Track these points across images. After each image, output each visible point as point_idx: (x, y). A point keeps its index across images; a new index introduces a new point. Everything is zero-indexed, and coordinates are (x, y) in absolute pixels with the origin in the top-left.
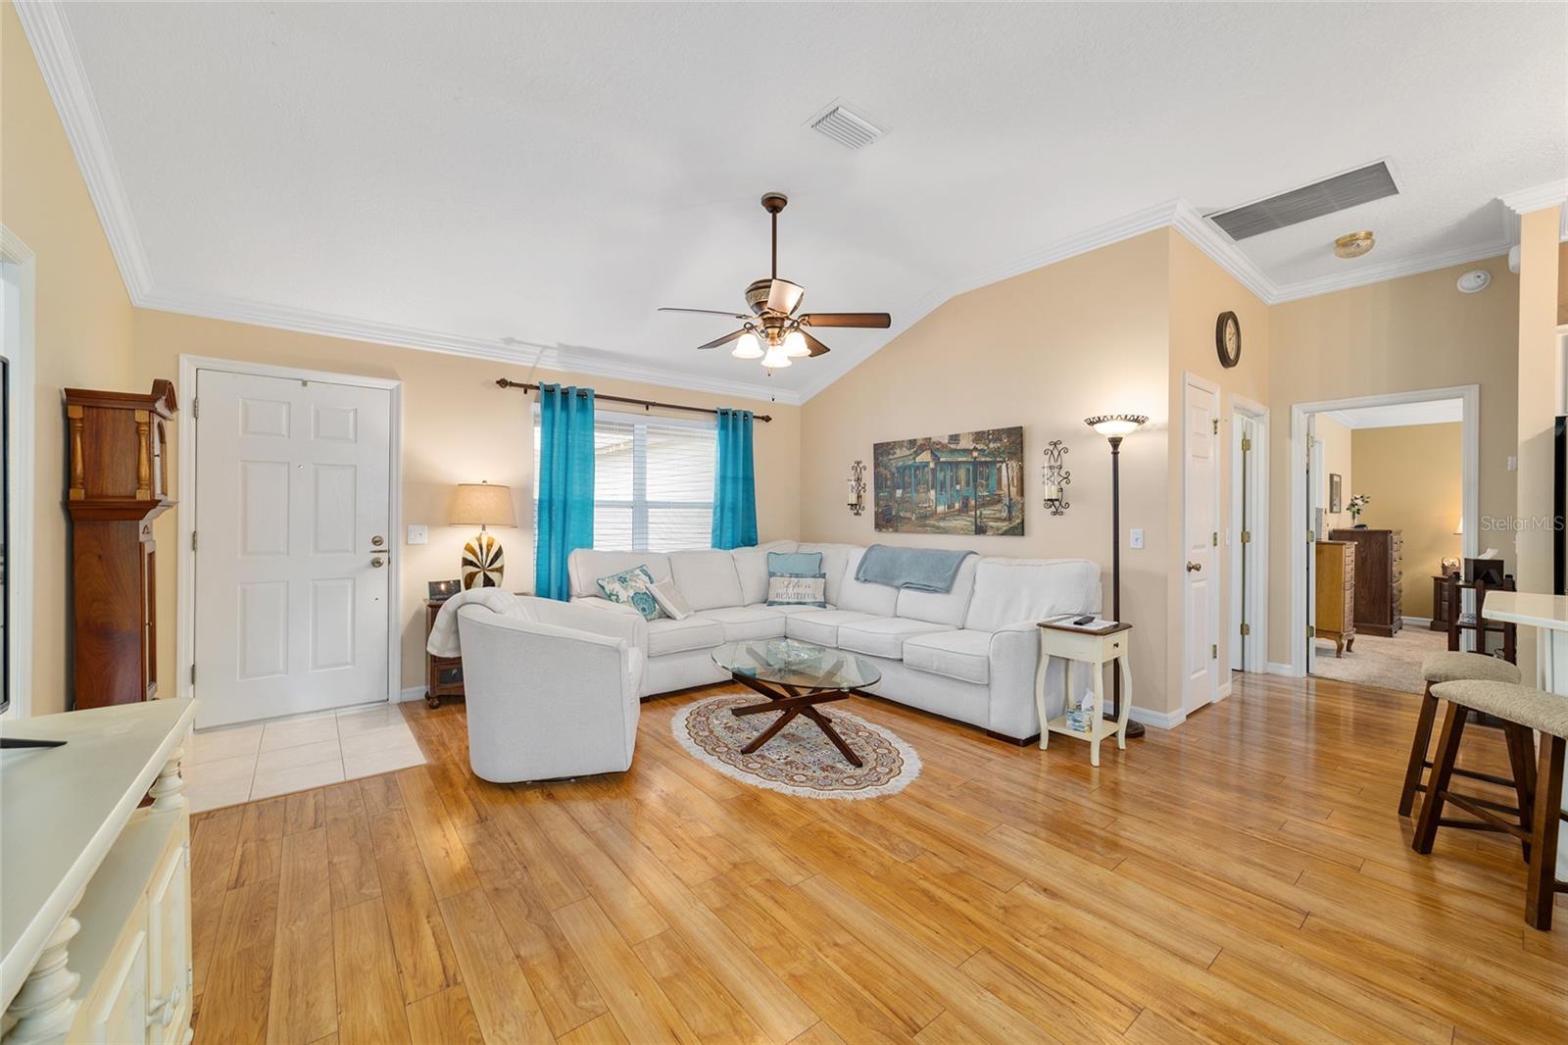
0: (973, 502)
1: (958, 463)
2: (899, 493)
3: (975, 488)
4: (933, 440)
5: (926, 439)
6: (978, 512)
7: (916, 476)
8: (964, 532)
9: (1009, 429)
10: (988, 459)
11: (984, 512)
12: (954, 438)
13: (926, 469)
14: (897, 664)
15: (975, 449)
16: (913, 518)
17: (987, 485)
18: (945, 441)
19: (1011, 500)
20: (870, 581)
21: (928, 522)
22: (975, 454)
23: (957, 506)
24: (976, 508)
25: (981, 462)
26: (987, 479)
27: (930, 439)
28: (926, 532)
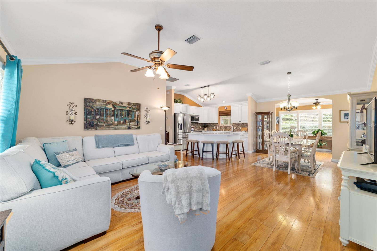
0: (127, 121)
1: (122, 110)
2: (98, 117)
3: (128, 117)
4: (113, 102)
5: (111, 101)
6: (129, 124)
7: (106, 112)
8: (124, 129)
9: (138, 104)
10: (132, 110)
11: (131, 124)
12: (121, 103)
13: (111, 110)
16: (105, 125)
17: (132, 117)
18: (118, 103)
19: (138, 121)
21: (111, 126)
22: (128, 108)
23: (122, 122)
24: (128, 122)
25: (130, 111)
26: (132, 115)
27: (112, 101)
28: (110, 129)
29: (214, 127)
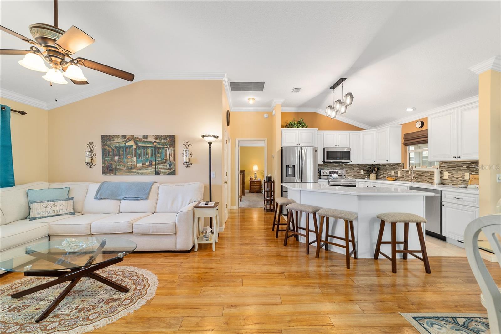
0: (154, 163)
1: (147, 147)
2: (117, 158)
3: (155, 157)
4: (135, 137)
5: (132, 136)
6: (157, 166)
7: (126, 151)
8: (150, 174)
9: (170, 135)
10: (161, 146)
11: (159, 166)
12: (146, 137)
13: (131, 148)
14: (131, 235)
15: (155, 142)
16: (125, 169)
17: (161, 156)
18: (141, 137)
19: (170, 162)
20: (104, 199)
21: (132, 171)
22: (155, 144)
23: (147, 164)
24: (155, 165)
25: (158, 147)
26: (160, 154)
27: (134, 136)
28: (131, 175)
29: (393, 173)
